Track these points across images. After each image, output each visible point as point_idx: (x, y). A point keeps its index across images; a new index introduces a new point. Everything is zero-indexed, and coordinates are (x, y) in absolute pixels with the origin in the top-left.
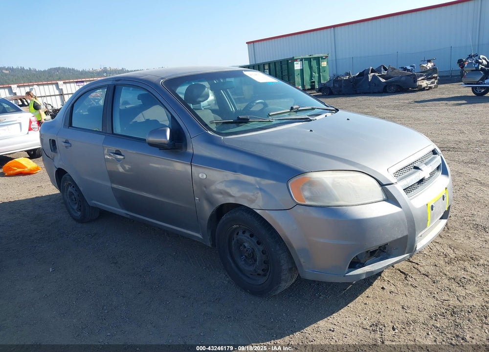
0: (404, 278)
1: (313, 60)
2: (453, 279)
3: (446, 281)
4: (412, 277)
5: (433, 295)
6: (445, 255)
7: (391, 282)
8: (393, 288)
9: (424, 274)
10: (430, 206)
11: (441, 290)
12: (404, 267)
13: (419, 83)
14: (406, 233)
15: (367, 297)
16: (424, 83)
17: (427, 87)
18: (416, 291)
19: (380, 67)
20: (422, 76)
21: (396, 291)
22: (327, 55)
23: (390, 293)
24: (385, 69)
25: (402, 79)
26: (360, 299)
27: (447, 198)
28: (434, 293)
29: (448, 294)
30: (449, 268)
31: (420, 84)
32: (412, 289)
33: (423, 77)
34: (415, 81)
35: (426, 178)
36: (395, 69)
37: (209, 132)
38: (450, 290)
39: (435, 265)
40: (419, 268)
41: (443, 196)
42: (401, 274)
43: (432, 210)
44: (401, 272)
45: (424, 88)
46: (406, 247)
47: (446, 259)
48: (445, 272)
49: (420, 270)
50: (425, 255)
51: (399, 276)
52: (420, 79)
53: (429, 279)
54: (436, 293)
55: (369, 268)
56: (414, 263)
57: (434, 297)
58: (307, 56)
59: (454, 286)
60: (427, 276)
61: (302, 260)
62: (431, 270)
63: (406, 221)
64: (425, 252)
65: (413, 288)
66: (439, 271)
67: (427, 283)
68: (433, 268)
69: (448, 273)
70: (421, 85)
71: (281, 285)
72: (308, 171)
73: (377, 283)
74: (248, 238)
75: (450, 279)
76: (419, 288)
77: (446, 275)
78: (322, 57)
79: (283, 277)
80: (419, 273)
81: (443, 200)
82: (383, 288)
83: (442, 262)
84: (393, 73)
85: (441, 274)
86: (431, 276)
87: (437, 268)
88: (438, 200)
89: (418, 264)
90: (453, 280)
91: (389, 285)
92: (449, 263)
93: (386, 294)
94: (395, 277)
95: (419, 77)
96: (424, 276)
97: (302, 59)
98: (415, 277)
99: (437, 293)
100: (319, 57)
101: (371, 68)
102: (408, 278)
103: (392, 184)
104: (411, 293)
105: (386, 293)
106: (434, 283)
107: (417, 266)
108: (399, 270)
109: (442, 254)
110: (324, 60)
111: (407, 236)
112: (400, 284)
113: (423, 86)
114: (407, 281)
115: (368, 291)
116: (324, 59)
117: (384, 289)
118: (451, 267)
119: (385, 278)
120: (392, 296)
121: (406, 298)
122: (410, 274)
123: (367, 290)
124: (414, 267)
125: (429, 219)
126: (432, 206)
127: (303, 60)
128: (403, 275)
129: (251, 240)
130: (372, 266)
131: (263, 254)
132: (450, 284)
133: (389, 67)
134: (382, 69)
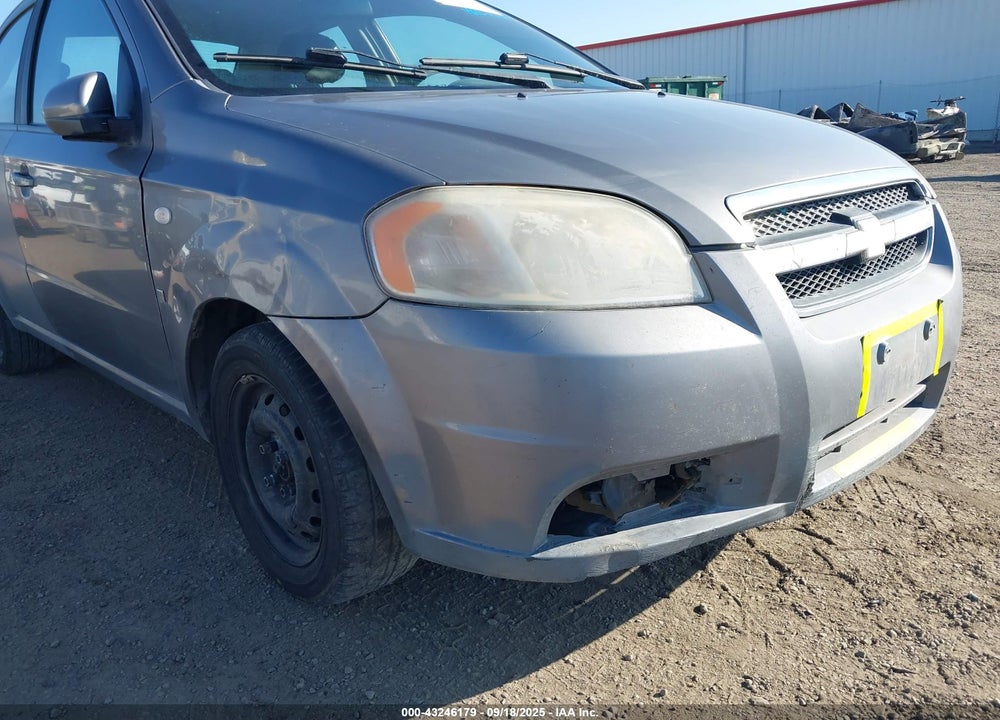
0: (775, 583)
1: (690, 87)
2: (934, 597)
3: (910, 604)
4: (801, 582)
5: (859, 648)
6: (922, 521)
7: (733, 591)
8: (731, 613)
9: (841, 576)
10: (871, 345)
11: (889, 634)
12: (785, 548)
13: (921, 145)
14: (771, 428)
15: (640, 634)
16: (934, 146)
17: (938, 154)
18: (804, 628)
19: (837, 108)
20: (929, 129)
21: (739, 625)
22: (721, 79)
23: (719, 626)
24: (848, 112)
25: (883, 133)
26: (614, 639)
27: (938, 335)
28: (862, 642)
29: (909, 652)
30: (925, 563)
31: (923, 147)
32: (794, 620)
33: (932, 133)
34: (913, 140)
35: (871, 254)
36: (869, 112)
37: (199, 82)
38: (919, 634)
39: (885, 551)
40: (832, 553)
41: (927, 325)
42: (771, 568)
43: (880, 360)
44: (773, 562)
45: (932, 156)
46: (772, 476)
47: (920, 533)
48: (912, 573)
49: (834, 562)
50: (859, 518)
51: (761, 574)
52: (925, 136)
53: (856, 594)
54: (868, 641)
55: (627, 541)
56: (820, 537)
57: (859, 655)
58: (678, 79)
59: (933, 622)
60: (852, 582)
61: (402, 494)
62: (867, 563)
63: (775, 383)
64: (859, 509)
65: (796, 619)
66: (891, 568)
67: (846, 605)
68: (873, 557)
69: (920, 579)
70: (926, 150)
71: (349, 572)
72: (435, 181)
73: (687, 592)
74: (275, 416)
75: (923, 598)
76: (817, 619)
77: (912, 583)
78: (710, 83)
79: (355, 548)
80: (827, 571)
81: (926, 337)
82: (699, 610)
83: (907, 543)
84: (865, 120)
85: (899, 579)
86: (862, 583)
87: (889, 560)
88: (903, 334)
89: (829, 542)
90: (932, 603)
91: (722, 601)
92: (930, 546)
93: (703, 629)
94: (749, 578)
95: (924, 131)
96: (840, 581)
97: (666, 84)
98: (811, 582)
99: (874, 642)
100: (704, 83)
101: (816, 107)
102: (790, 584)
103: (735, 247)
104: (787, 635)
105: (705, 627)
106: (870, 606)
107: (825, 546)
108: (768, 556)
109: (911, 517)
110: (715, 89)
111: (775, 438)
112: (756, 601)
113: (930, 153)
114: (782, 592)
115: (650, 618)
116: (716, 86)
117: (703, 613)
118: (935, 558)
119: (718, 578)
120: (719, 639)
121: (763, 648)
122: (798, 572)
123: (647, 612)
124: (815, 551)
125: (866, 390)
126: (882, 348)
127: (669, 86)
128: (776, 574)
129: (282, 423)
130: (640, 534)
131: (312, 469)
132: (920, 614)
133: (858, 106)
134: (841, 111)
